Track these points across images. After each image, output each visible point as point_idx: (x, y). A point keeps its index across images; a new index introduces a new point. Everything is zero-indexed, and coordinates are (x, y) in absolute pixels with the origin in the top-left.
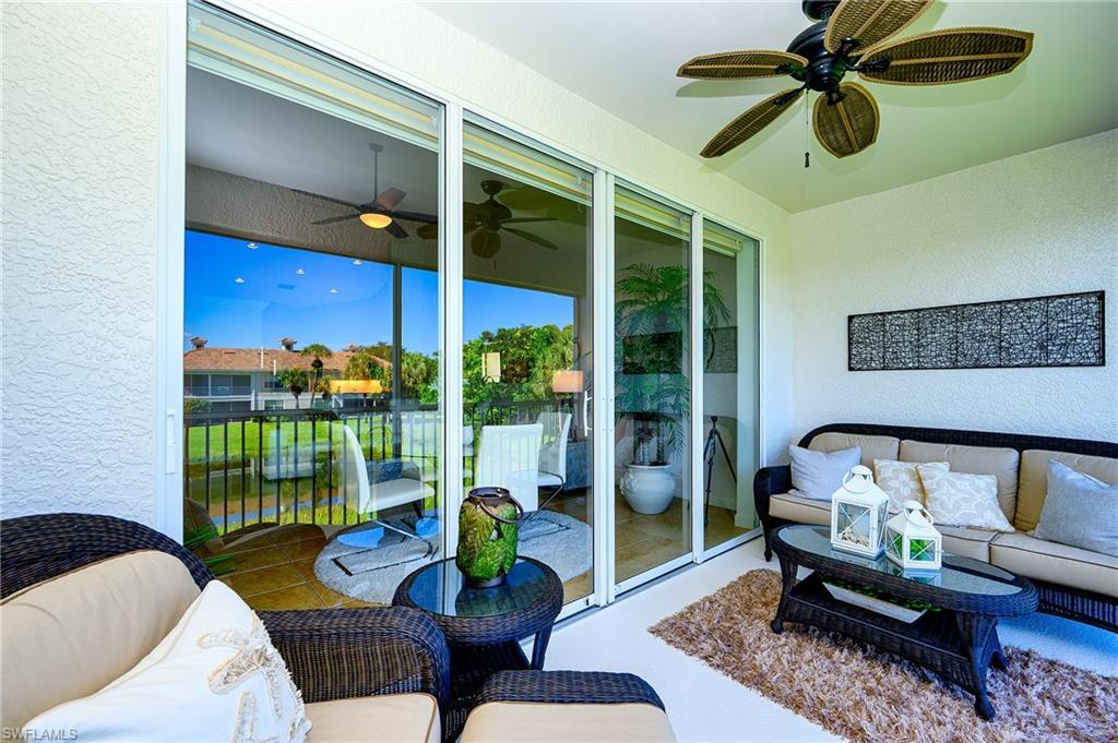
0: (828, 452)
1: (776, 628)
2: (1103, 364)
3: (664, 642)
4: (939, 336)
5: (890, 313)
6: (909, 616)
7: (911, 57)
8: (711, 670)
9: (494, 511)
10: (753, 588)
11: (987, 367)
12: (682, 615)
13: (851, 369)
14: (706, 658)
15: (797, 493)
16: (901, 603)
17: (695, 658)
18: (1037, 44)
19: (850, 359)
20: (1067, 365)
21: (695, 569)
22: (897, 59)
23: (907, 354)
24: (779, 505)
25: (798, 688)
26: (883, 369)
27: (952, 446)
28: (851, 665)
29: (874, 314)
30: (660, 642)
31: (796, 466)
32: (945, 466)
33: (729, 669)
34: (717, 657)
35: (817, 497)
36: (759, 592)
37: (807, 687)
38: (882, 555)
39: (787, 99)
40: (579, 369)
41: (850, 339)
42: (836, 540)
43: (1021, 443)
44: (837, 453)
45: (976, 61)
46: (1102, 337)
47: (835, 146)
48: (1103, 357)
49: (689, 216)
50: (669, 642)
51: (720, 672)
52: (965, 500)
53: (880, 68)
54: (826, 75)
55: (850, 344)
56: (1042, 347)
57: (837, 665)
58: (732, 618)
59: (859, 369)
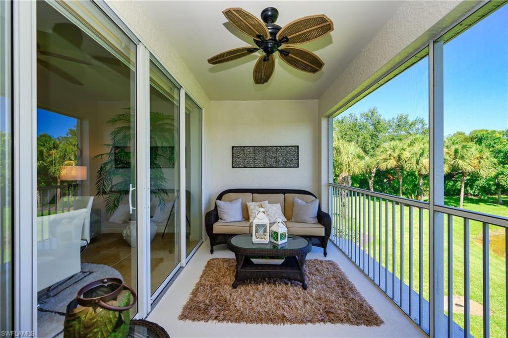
0: (230, 201)
1: (234, 286)
2: (298, 167)
3: (191, 321)
4: (260, 156)
5: (246, 147)
6: (280, 262)
7: (295, 55)
8: (220, 324)
9: (114, 304)
10: (215, 270)
11: (273, 167)
12: (191, 300)
13: (233, 167)
14: (216, 318)
15: (222, 221)
16: (278, 258)
17: (210, 321)
18: (324, 68)
19: (233, 163)
20: (291, 167)
21: (184, 270)
22: (292, 54)
23: (251, 162)
24: (218, 228)
25: (257, 311)
26: (244, 167)
27: (267, 195)
28: (265, 289)
29: (241, 147)
30: (189, 322)
31: (220, 209)
32: (267, 202)
33: (228, 318)
34: (221, 315)
35: (230, 221)
36: (217, 271)
37: (259, 308)
38: (270, 242)
39: (251, 51)
40: (82, 165)
41: (233, 155)
42: (254, 240)
43: (284, 192)
44: (234, 201)
45: (309, 66)
46: (298, 159)
47: (257, 79)
48: (298, 165)
49: (179, 88)
50: (194, 320)
51: (225, 322)
52: (276, 213)
53: (285, 54)
54: (270, 47)
55: (233, 157)
56: (286, 161)
57: (262, 292)
58: (215, 290)
59: (236, 167)
